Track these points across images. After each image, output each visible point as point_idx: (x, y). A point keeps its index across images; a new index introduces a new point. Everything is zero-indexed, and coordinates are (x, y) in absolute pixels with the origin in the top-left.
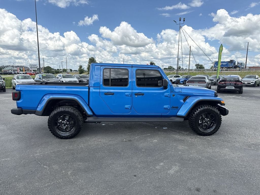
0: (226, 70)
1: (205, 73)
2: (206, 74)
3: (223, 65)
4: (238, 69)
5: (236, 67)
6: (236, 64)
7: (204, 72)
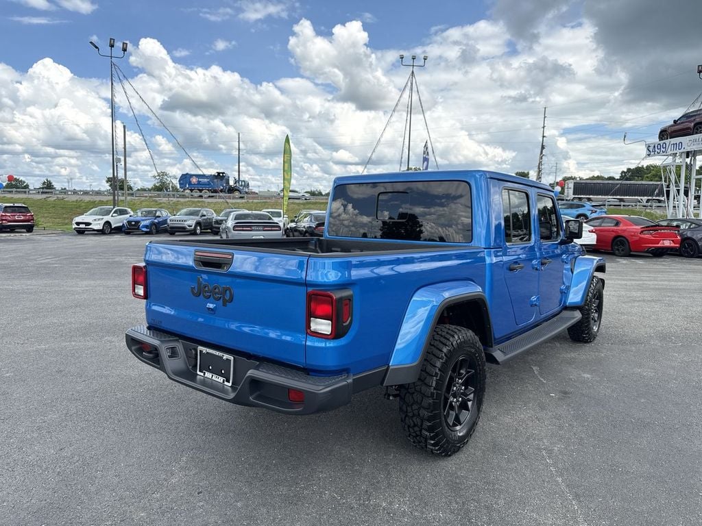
0: (209, 196)
1: (161, 203)
2: (163, 204)
3: (203, 184)
4: (237, 194)
5: (231, 190)
6: (232, 183)
7: (156, 201)
